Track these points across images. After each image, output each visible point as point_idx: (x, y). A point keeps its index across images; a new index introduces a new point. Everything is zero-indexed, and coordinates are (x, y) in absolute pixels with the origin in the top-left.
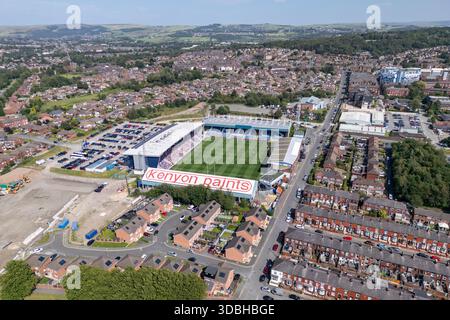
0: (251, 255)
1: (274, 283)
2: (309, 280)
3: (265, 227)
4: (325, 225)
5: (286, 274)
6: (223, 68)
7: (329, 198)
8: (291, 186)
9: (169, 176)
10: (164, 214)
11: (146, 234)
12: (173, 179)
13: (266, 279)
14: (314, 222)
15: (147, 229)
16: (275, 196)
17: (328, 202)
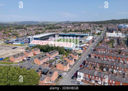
0: (69, 68)
1: (79, 79)
2: (98, 77)
3: (77, 59)
4: (105, 59)
5: (85, 74)
6: (68, 27)
7: (105, 50)
8: (89, 48)
9: (40, 42)
10: (35, 55)
11: (23, 60)
12: (42, 43)
13: (75, 78)
14: (99, 58)
15: (25, 58)
16: (82, 51)
17: (105, 52)
